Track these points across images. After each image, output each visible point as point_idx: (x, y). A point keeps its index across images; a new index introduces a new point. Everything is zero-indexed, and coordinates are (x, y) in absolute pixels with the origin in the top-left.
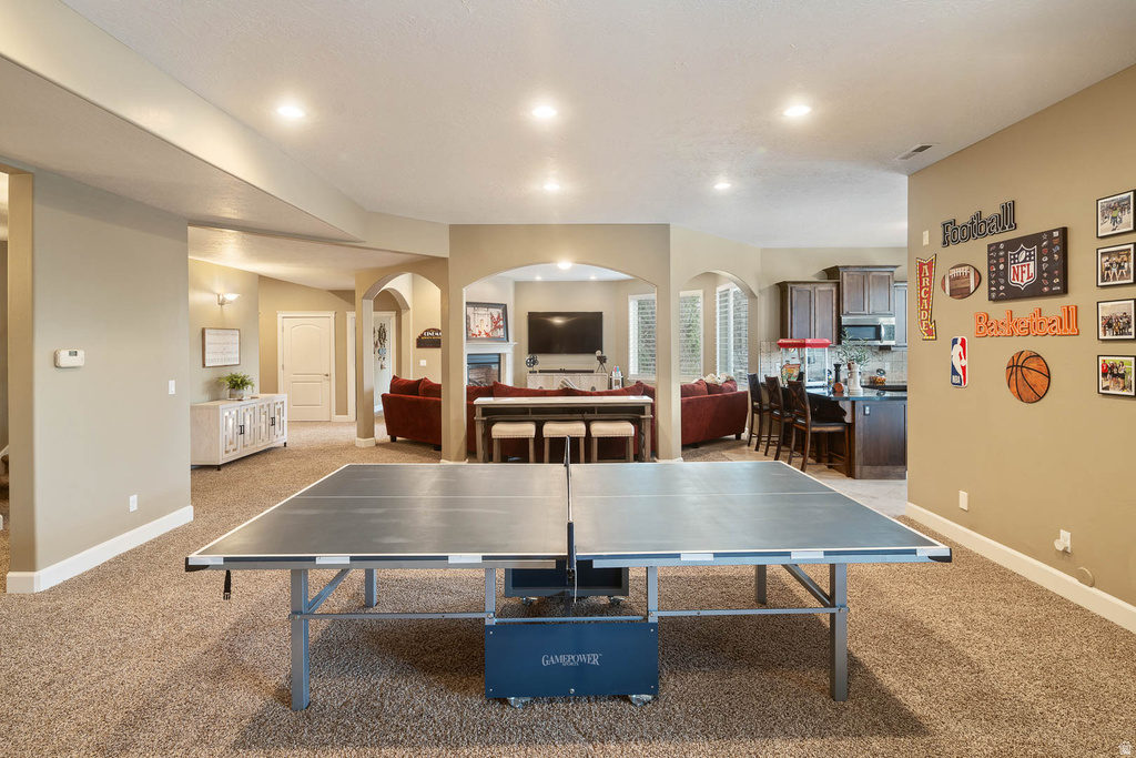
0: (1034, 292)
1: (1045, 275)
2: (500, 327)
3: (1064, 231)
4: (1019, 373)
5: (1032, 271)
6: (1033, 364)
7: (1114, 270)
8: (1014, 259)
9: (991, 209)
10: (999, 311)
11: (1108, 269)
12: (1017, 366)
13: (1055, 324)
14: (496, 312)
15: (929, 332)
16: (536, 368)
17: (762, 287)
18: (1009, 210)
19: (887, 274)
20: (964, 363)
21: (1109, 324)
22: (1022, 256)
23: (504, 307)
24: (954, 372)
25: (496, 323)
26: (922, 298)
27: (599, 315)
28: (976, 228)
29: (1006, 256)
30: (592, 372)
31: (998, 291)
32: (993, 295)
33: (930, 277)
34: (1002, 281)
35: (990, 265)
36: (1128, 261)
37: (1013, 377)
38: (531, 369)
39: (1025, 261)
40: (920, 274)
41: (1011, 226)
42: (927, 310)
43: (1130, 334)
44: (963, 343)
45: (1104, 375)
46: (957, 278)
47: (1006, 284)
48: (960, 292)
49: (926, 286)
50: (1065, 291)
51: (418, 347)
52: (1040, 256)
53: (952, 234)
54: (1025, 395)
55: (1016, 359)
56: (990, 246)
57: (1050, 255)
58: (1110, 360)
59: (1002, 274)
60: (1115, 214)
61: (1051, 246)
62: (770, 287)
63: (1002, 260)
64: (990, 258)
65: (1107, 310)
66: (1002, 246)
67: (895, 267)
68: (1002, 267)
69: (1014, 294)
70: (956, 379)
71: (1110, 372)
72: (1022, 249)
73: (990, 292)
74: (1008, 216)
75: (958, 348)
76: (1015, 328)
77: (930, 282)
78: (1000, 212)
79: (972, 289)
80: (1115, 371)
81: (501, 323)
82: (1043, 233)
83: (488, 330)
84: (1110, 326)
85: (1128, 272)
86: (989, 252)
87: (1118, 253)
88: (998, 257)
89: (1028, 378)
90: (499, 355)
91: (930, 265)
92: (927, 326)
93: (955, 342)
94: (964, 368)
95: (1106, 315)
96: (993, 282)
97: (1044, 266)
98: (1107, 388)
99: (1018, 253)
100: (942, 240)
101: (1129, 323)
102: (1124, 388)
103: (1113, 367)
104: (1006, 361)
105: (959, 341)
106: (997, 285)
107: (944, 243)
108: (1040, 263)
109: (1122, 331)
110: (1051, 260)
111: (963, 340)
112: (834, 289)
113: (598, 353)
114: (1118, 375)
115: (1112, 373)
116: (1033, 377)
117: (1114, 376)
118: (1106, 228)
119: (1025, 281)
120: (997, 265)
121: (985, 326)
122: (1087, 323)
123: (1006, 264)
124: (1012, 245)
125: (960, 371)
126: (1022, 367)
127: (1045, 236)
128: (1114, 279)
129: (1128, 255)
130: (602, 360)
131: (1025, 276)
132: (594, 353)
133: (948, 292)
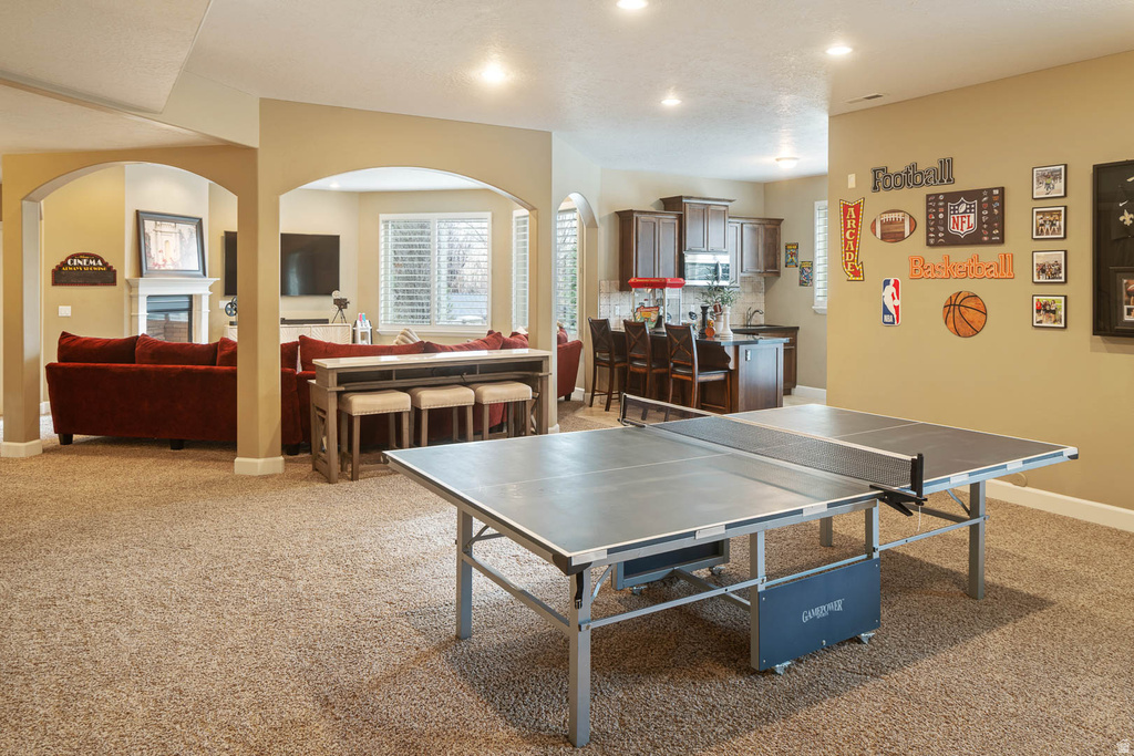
0: (973, 240)
1: (985, 226)
3: (1002, 190)
4: (957, 311)
5: (972, 221)
6: (971, 303)
7: (1047, 226)
8: (954, 210)
9: (928, 162)
10: (936, 256)
11: (1042, 225)
12: (955, 305)
13: (993, 269)
14: (185, 230)
15: (856, 273)
17: (602, 214)
18: (947, 164)
19: (724, 208)
20: (897, 302)
21: (1042, 270)
22: (963, 208)
24: (886, 311)
26: (846, 239)
27: (336, 239)
28: (910, 177)
29: (945, 206)
30: (326, 321)
31: (937, 238)
32: (932, 241)
33: (857, 219)
34: (942, 229)
35: (928, 213)
36: (1059, 220)
37: (951, 315)
38: (233, 318)
39: (965, 212)
40: (845, 215)
41: (949, 180)
42: (854, 252)
43: (1060, 278)
44: (896, 285)
45: (1038, 311)
46: (891, 223)
47: (946, 231)
48: (892, 235)
49: (852, 228)
50: (1002, 241)
51: (56, 284)
52: (980, 209)
53: (882, 180)
54: (962, 331)
55: (953, 299)
56: (928, 196)
57: (990, 209)
58: (1043, 299)
59: (941, 222)
60: (1048, 181)
61: (990, 202)
62: (610, 215)
63: (942, 210)
64: (928, 207)
65: (1040, 258)
66: (941, 197)
67: (730, 201)
68: (941, 216)
69: (953, 241)
70: (888, 318)
71: (1044, 309)
72: (962, 202)
73: (928, 238)
74: (945, 170)
75: (890, 289)
76: (950, 271)
77: (857, 224)
78: (937, 166)
79: (907, 233)
80: (1048, 308)
82: (983, 190)
83: (176, 257)
84: (1043, 271)
85: (1059, 229)
86: (928, 202)
87: (1051, 213)
88: (937, 207)
89: (963, 315)
90: (191, 297)
91: (857, 208)
92: (853, 267)
93: (887, 283)
94: (897, 308)
95: (1040, 262)
96: (932, 229)
97: (984, 219)
98: (1040, 322)
99: (958, 205)
100: (871, 184)
101: (1060, 269)
102: (1055, 321)
103: (1046, 304)
104: (944, 300)
105: (892, 282)
106: (937, 232)
107: (875, 188)
108: (980, 216)
109: (1054, 275)
110: (991, 214)
111: (896, 281)
112: (676, 222)
113: (335, 294)
114: (1051, 311)
115: (1045, 310)
116: (970, 315)
117: (1047, 312)
118: (1040, 191)
119: (965, 230)
120: (936, 214)
121: (920, 269)
122: (1022, 268)
123: (945, 213)
124: (953, 197)
125: (893, 311)
126: (959, 305)
127: (985, 193)
128: (1047, 233)
129: (1060, 215)
130: (342, 304)
131: (965, 226)
132: (330, 294)
133: (879, 235)
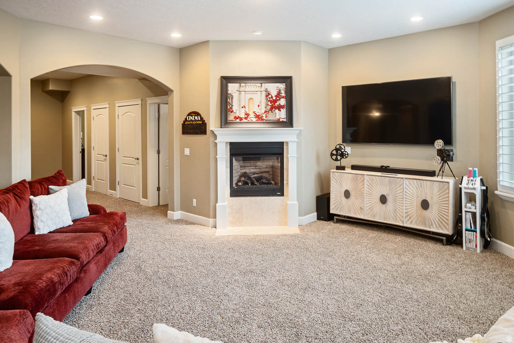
2: (280, 108)
14: (274, 88)
16: (344, 162)
23: (287, 81)
25: (275, 101)
30: (431, 173)
38: (338, 163)
51: (184, 133)
81: (283, 102)
83: (261, 111)
113: (439, 144)
130: (445, 156)
132: (432, 143)
